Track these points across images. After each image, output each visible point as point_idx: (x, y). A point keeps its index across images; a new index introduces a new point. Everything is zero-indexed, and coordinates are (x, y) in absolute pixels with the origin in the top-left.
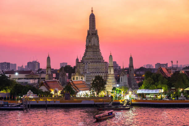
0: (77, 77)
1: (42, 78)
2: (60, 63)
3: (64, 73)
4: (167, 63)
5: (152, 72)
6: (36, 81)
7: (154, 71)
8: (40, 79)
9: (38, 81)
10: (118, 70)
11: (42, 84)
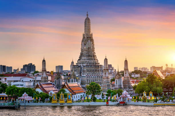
0: (72, 80)
2: (56, 66)
3: (59, 76)
4: (162, 66)
8: (36, 82)
10: (113, 73)
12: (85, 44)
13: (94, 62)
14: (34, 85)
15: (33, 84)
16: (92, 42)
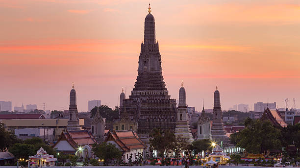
0: (123, 126)
1: (60, 127)
2: (89, 102)
3: (99, 119)
4: (275, 103)
5: (251, 117)
6: (51, 131)
7: (253, 116)
8: (58, 128)
9: (54, 132)
10: (191, 113)
11: (62, 137)
12: (145, 62)
13: (161, 93)
14: (54, 134)
15: (52, 133)
16: (156, 59)
